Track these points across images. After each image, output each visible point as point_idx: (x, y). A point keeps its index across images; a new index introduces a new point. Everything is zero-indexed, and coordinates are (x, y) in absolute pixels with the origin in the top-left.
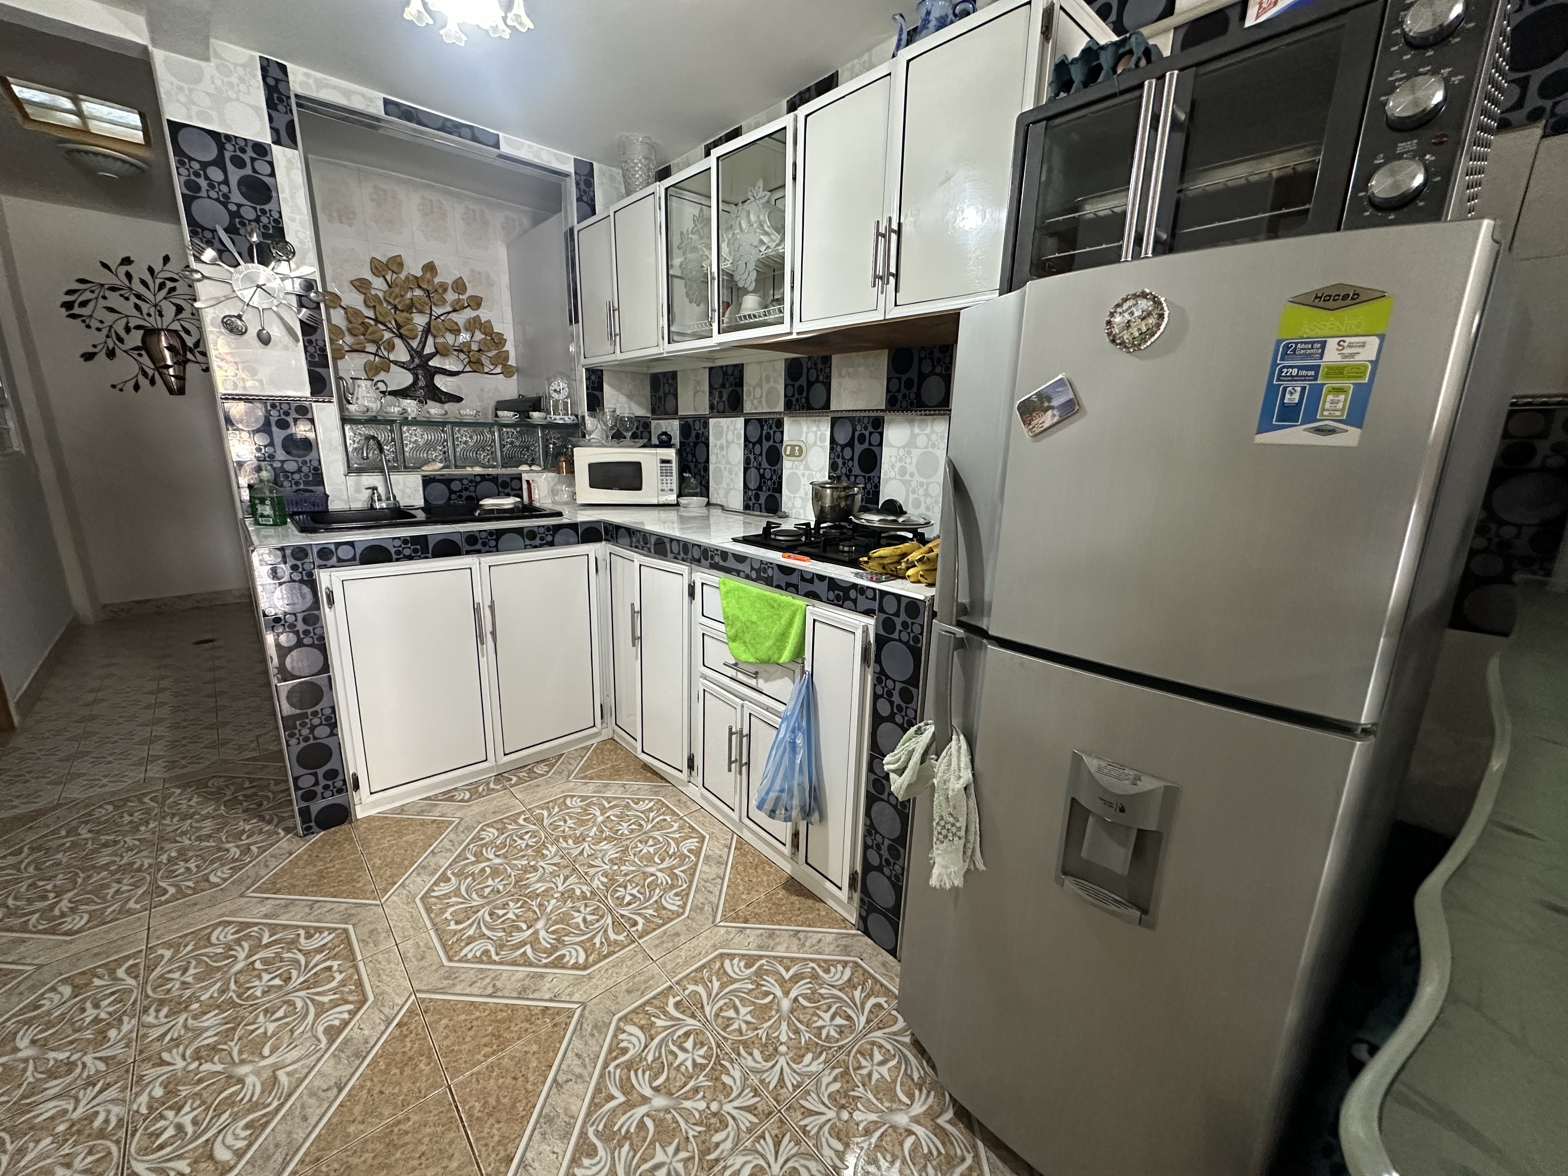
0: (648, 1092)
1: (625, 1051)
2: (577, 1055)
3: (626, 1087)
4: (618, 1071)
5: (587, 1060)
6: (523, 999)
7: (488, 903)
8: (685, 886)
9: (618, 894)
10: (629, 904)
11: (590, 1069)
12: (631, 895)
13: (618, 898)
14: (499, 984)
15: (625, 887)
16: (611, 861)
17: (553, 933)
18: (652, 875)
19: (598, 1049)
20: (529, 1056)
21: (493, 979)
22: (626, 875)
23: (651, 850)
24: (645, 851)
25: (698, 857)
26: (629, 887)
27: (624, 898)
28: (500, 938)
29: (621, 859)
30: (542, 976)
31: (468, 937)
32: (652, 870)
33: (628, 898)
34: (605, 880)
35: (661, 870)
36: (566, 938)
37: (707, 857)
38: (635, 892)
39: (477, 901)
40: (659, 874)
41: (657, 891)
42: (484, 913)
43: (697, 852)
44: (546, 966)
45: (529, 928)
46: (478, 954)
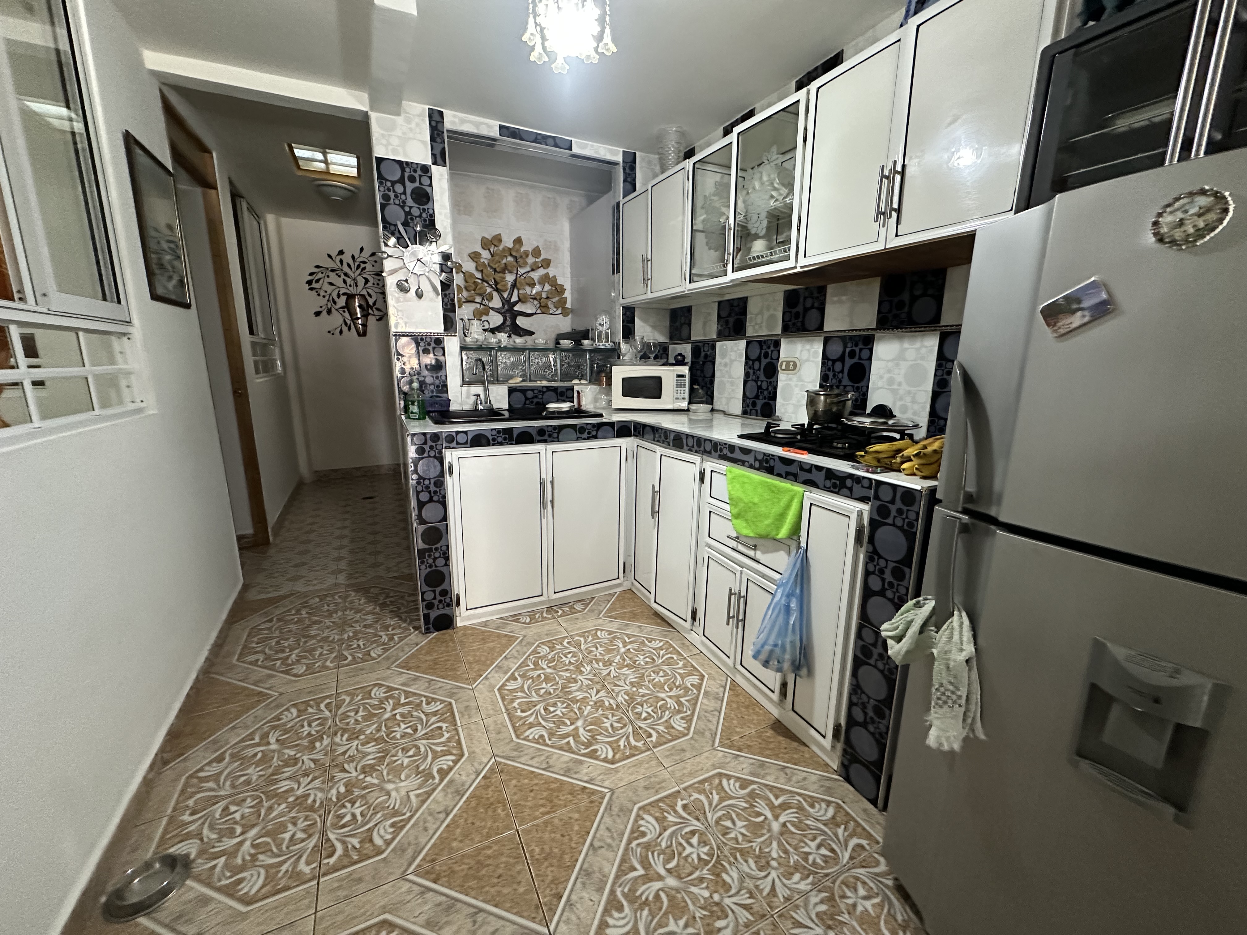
0: (663, 872)
1: (644, 834)
2: (607, 828)
3: (646, 864)
4: (639, 850)
5: (615, 834)
6: (567, 776)
7: (543, 701)
8: (689, 713)
9: (637, 710)
10: (645, 719)
11: (617, 842)
12: (647, 712)
13: (637, 713)
14: (551, 762)
15: (642, 706)
16: (631, 683)
17: (589, 731)
18: (663, 700)
19: (622, 827)
20: (572, 821)
21: (547, 757)
22: (643, 696)
23: (662, 680)
24: (657, 680)
25: (699, 692)
26: (645, 706)
27: (641, 714)
28: (551, 728)
29: (638, 683)
30: (581, 762)
31: (530, 723)
32: (662, 695)
33: (644, 715)
34: (627, 698)
35: (670, 697)
36: (598, 737)
37: (706, 693)
38: (649, 710)
39: (535, 698)
40: (668, 700)
41: (667, 712)
42: (540, 707)
43: (699, 687)
44: (583, 755)
45: (572, 724)
46: (536, 737)
